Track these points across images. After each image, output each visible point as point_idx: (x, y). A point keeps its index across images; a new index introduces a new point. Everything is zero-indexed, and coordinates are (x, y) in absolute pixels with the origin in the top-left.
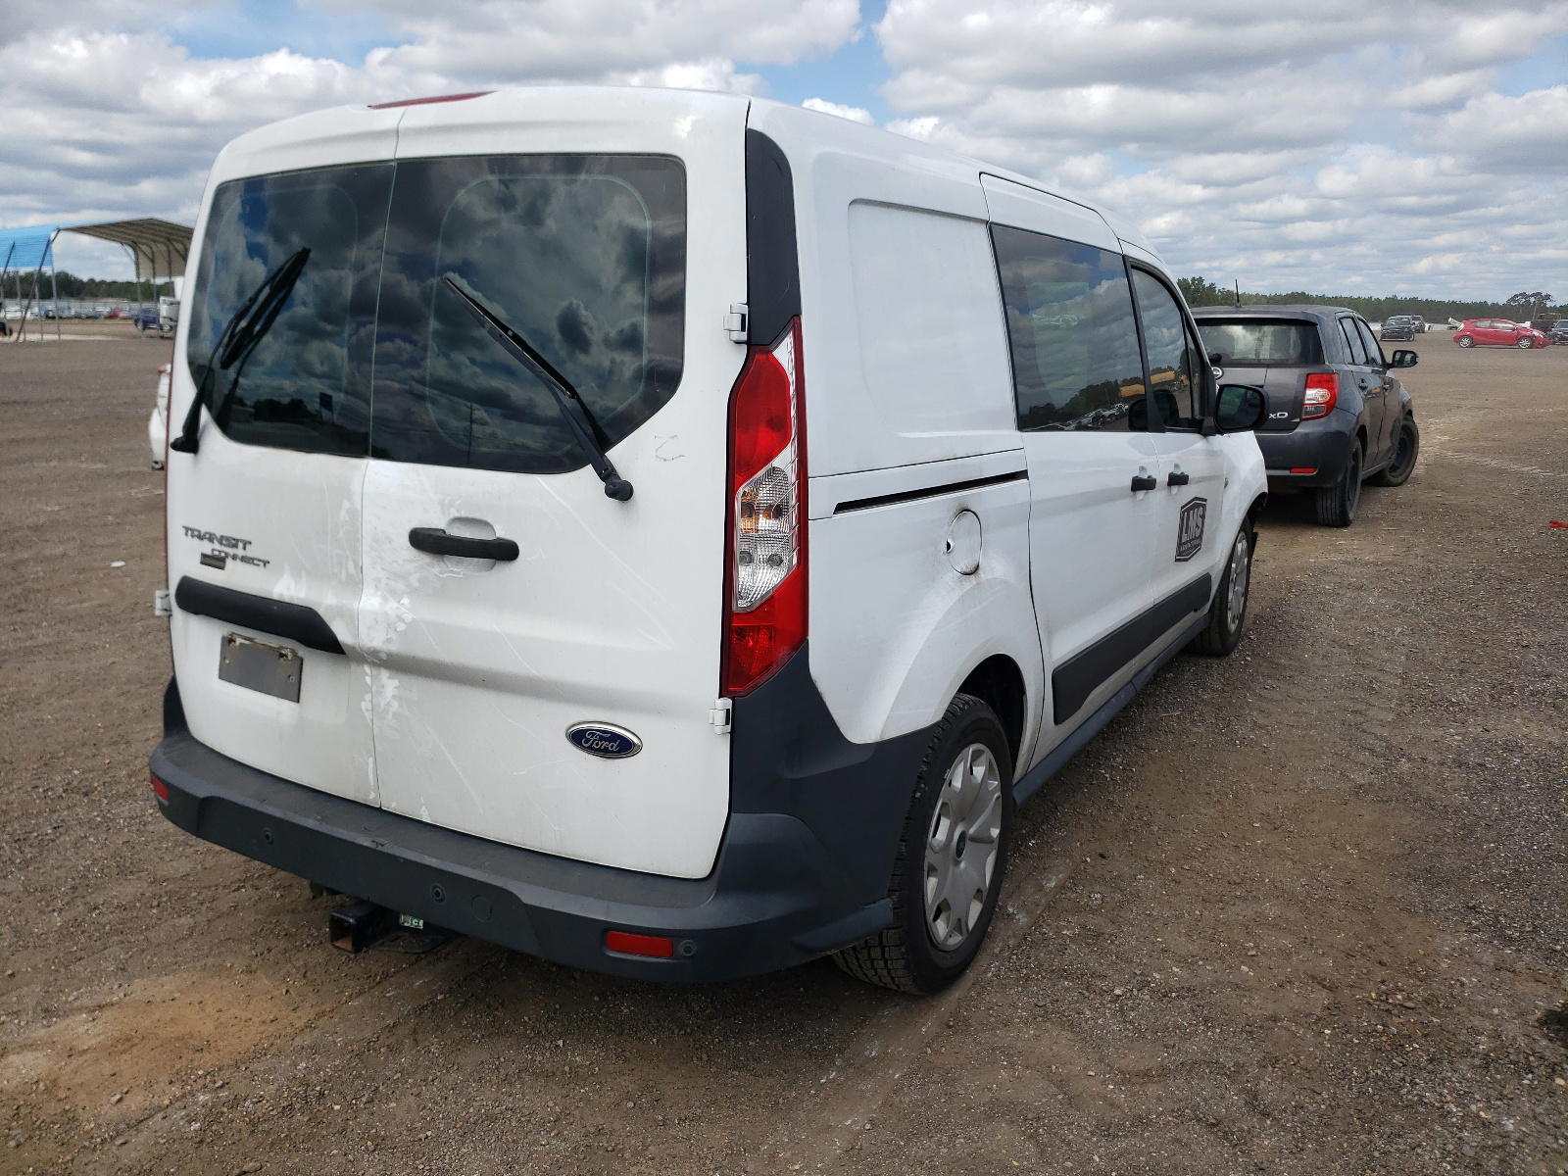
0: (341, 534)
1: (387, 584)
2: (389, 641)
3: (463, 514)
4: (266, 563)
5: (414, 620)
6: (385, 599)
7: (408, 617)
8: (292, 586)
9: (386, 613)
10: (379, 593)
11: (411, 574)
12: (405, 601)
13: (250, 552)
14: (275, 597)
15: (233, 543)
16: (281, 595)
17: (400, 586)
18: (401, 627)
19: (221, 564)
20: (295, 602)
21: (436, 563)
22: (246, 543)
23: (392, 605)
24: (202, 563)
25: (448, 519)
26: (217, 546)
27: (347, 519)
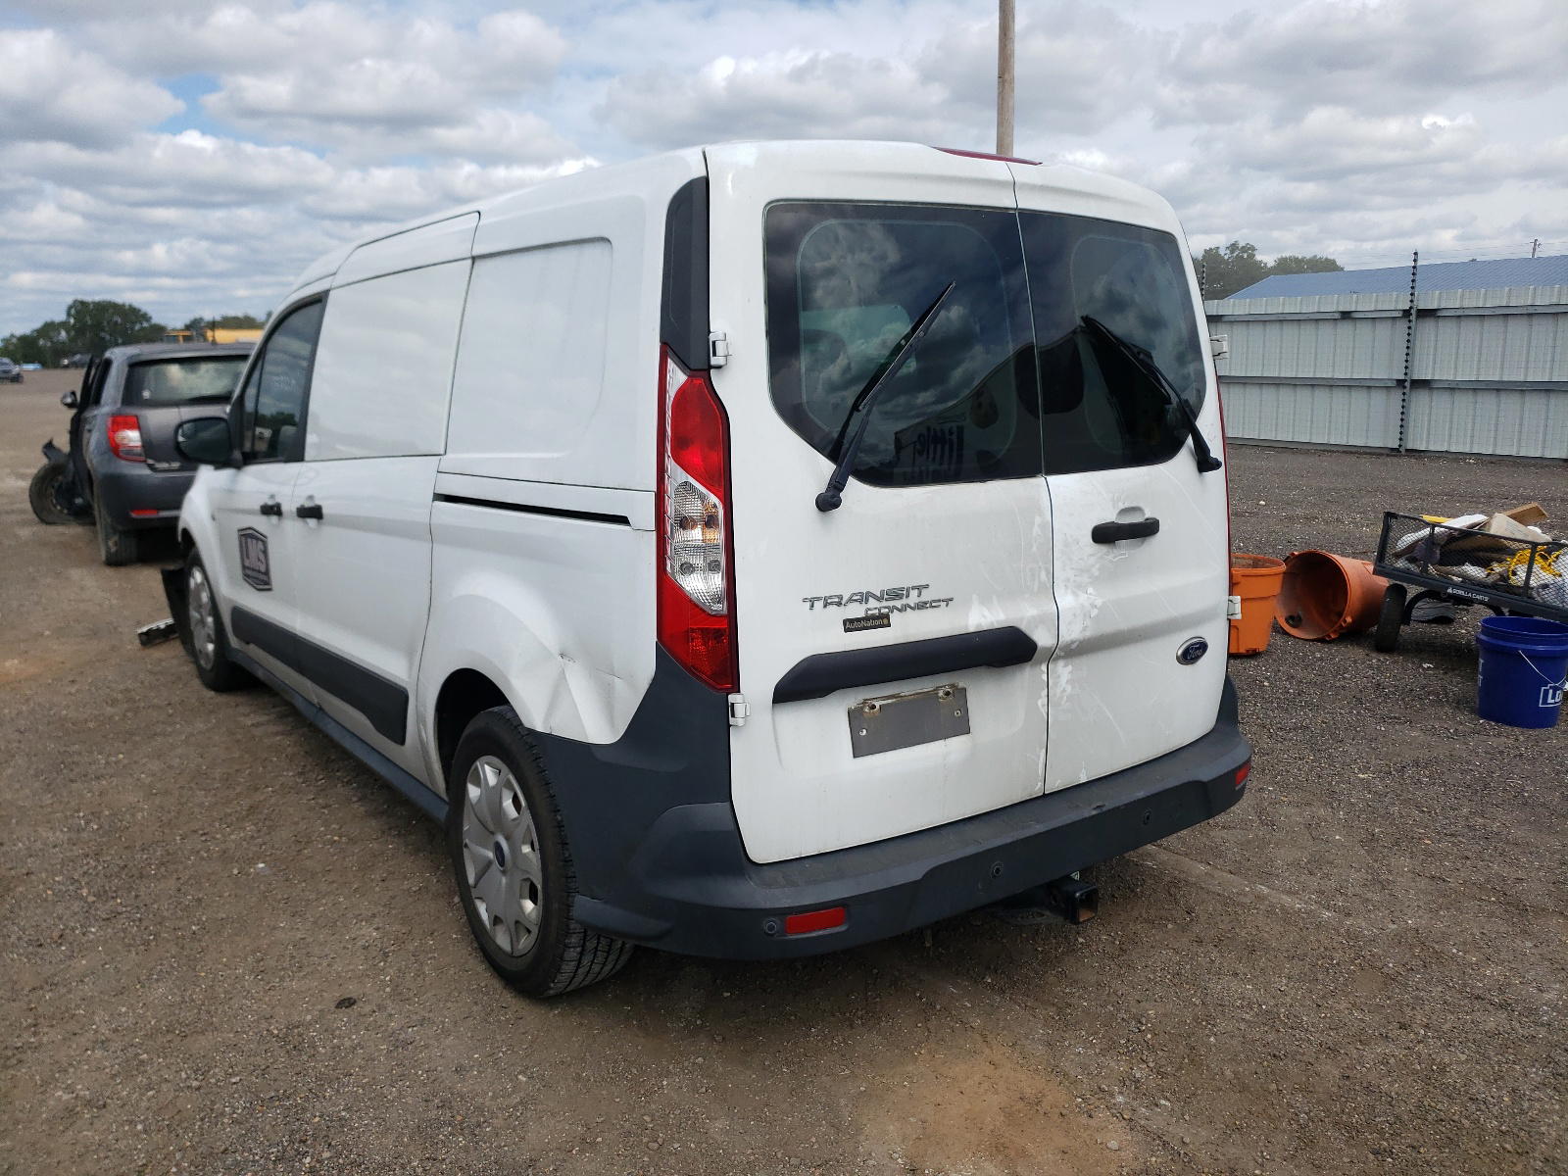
0: (1034, 549)
1: (1075, 581)
2: (1085, 629)
3: (1127, 505)
4: (948, 601)
5: (1104, 602)
6: (1074, 593)
7: (1099, 602)
8: (986, 613)
9: (1083, 606)
10: (1069, 591)
11: (1093, 566)
12: (1090, 590)
13: (926, 596)
14: (972, 629)
15: (895, 594)
16: (980, 625)
17: (1085, 579)
18: (1094, 612)
19: (885, 621)
20: (997, 626)
21: (1110, 551)
22: (919, 588)
23: (1083, 598)
24: (846, 630)
25: (1117, 512)
26: (873, 603)
27: (1040, 533)
